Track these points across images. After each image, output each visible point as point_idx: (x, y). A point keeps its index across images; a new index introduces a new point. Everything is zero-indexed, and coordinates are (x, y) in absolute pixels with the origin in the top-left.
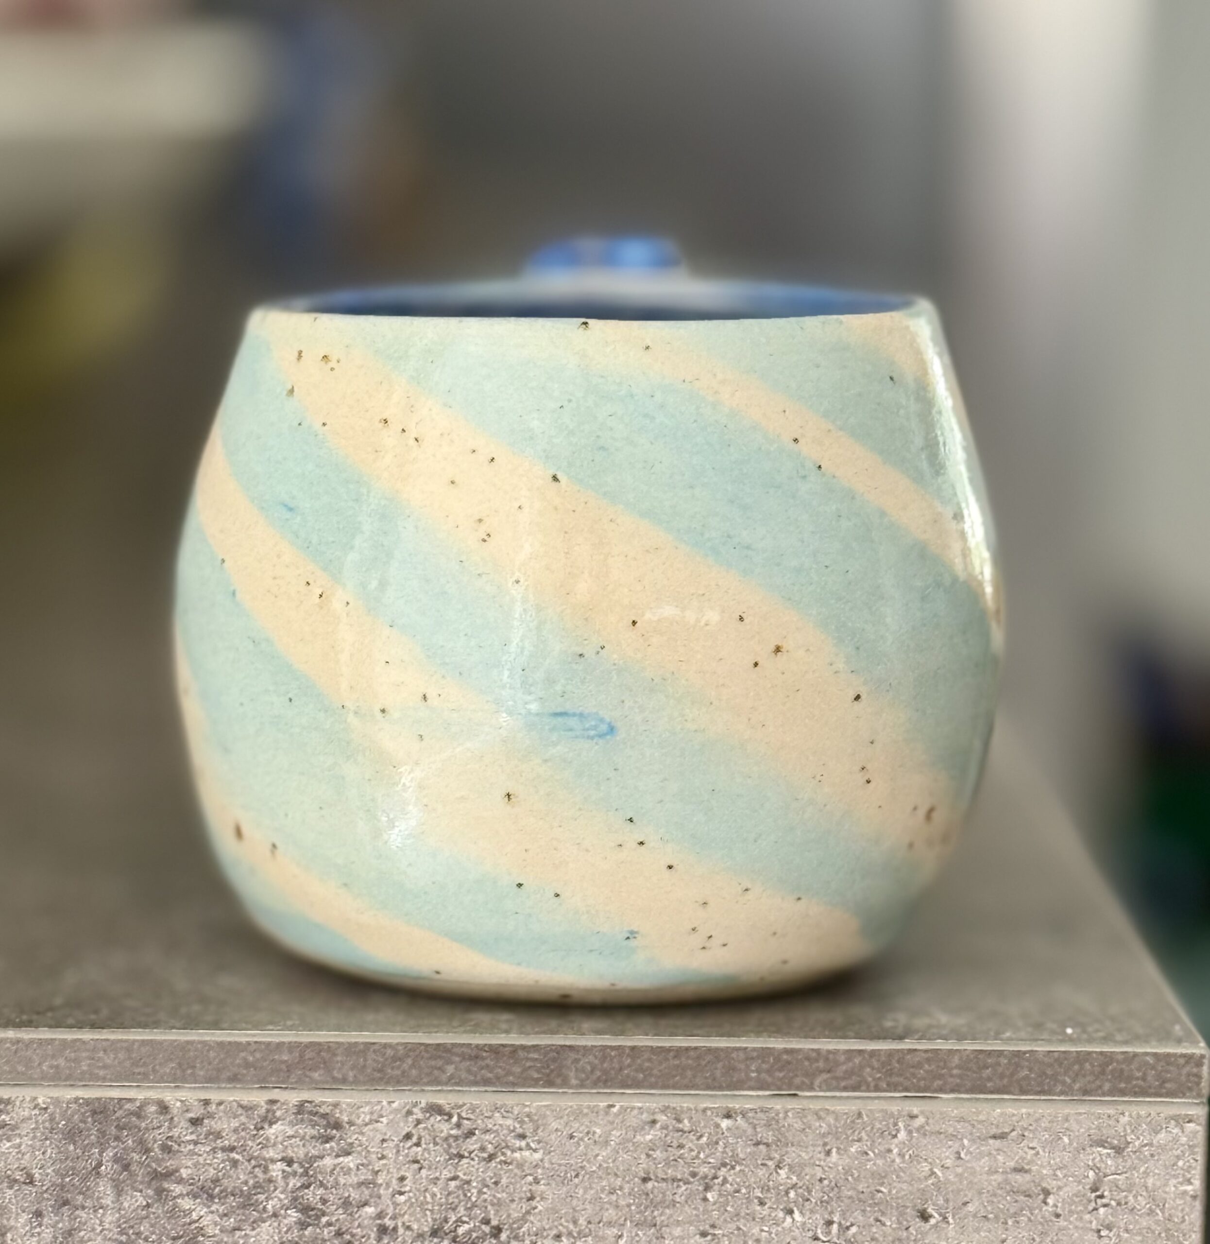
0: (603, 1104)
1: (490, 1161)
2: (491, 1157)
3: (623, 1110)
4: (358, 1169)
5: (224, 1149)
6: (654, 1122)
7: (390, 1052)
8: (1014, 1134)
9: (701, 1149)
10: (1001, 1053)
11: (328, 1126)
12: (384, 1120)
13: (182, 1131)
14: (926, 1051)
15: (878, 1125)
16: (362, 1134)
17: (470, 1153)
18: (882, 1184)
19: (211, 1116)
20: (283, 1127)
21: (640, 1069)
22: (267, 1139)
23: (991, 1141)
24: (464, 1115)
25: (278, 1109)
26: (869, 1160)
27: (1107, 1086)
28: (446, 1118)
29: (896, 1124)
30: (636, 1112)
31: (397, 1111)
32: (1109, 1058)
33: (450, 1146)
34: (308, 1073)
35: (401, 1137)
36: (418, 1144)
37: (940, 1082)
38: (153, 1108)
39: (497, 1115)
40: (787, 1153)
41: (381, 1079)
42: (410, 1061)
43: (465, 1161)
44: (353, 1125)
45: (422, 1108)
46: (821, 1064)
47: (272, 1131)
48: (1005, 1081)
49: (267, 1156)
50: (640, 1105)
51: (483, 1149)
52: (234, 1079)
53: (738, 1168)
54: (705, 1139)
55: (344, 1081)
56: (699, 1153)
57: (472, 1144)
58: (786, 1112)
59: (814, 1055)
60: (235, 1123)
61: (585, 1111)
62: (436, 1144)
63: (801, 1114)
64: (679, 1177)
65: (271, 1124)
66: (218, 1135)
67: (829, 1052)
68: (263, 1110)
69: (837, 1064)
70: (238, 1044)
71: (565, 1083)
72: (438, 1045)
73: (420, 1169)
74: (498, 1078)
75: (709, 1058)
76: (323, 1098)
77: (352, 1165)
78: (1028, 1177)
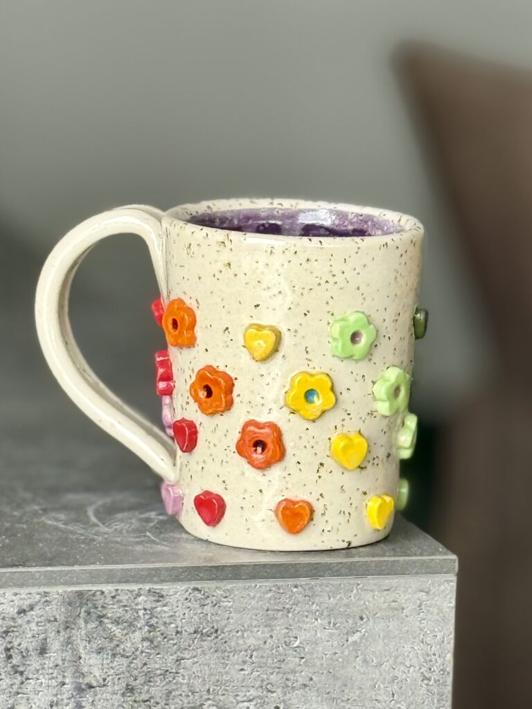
0: (253, 585)
11: (159, 597)
27: (424, 571)
32: (424, 561)
38: (98, 593)
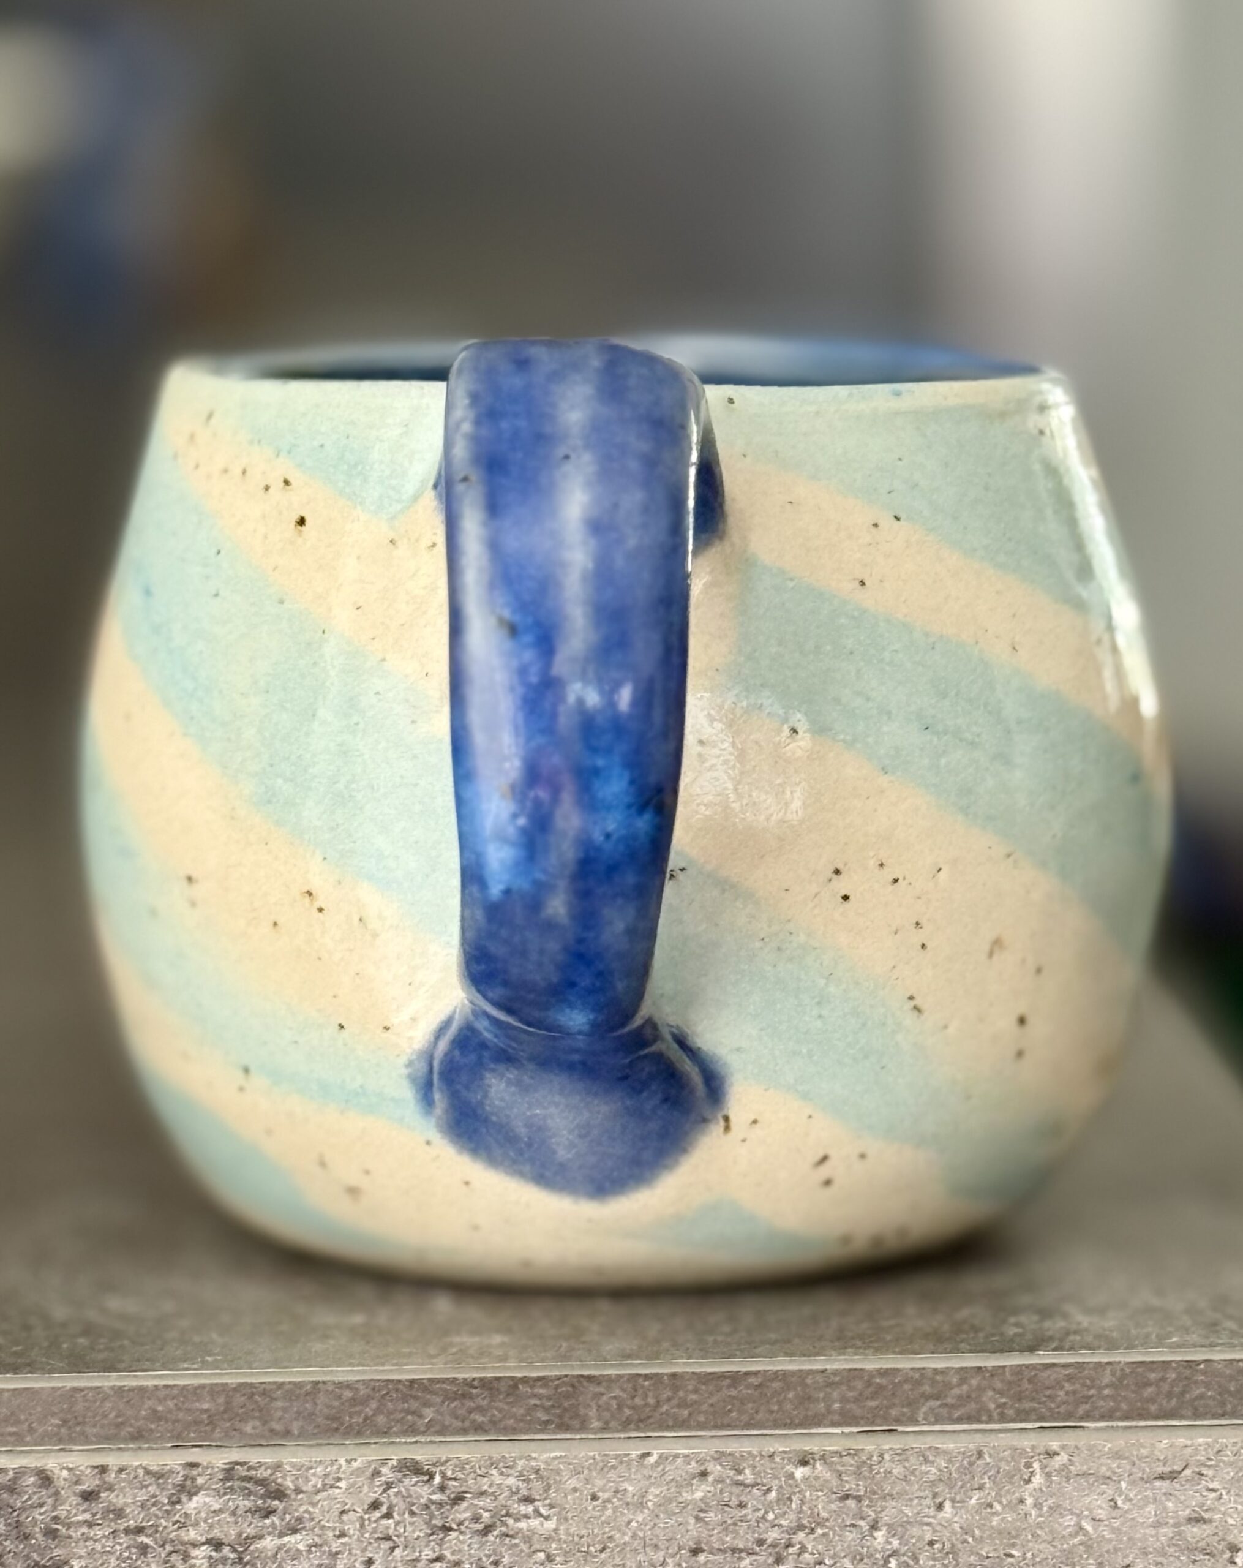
1: (486, 1535)
2: (487, 1530)
3: (663, 1458)
4: (309, 1551)
5: (127, 1531)
6: (704, 1474)
7: (348, 1394)
8: (1187, 1472)
9: (769, 1507)
10: (1166, 1364)
12: (343, 1484)
13: (71, 1507)
14: (1065, 1366)
15: (1004, 1466)
16: (314, 1505)
17: (460, 1524)
18: (1013, 1545)
19: (110, 1489)
20: (207, 1500)
21: (683, 1404)
22: (186, 1515)
23: (1158, 1483)
24: (449, 1474)
25: (199, 1475)
26: (996, 1514)
28: (426, 1478)
29: (1028, 1465)
30: (679, 1461)
31: (358, 1472)
33: (432, 1516)
34: (238, 1425)
35: (366, 1507)
36: (388, 1515)
37: (1088, 1407)
39: (494, 1472)
40: (883, 1509)
41: (337, 1429)
42: (374, 1405)
43: (453, 1534)
44: (302, 1492)
45: (393, 1467)
46: (927, 1388)
47: (192, 1505)
48: (1174, 1402)
49: (186, 1539)
50: (686, 1452)
51: (476, 1519)
52: (138, 1436)
53: (820, 1531)
54: (773, 1495)
55: (287, 1433)
56: (766, 1513)
57: (462, 1512)
58: (881, 1456)
59: (917, 1376)
60: (142, 1496)
61: (613, 1462)
62: (412, 1513)
63: (902, 1455)
64: (741, 1546)
65: (191, 1495)
66: (119, 1513)
67: (936, 1371)
68: (179, 1479)
69: (948, 1386)
70: (142, 1390)
71: (583, 1427)
72: (412, 1382)
73: (392, 1549)
74: (493, 1423)
75: (776, 1385)
76: (261, 1458)
77: (301, 1547)
78: (1208, 1529)
